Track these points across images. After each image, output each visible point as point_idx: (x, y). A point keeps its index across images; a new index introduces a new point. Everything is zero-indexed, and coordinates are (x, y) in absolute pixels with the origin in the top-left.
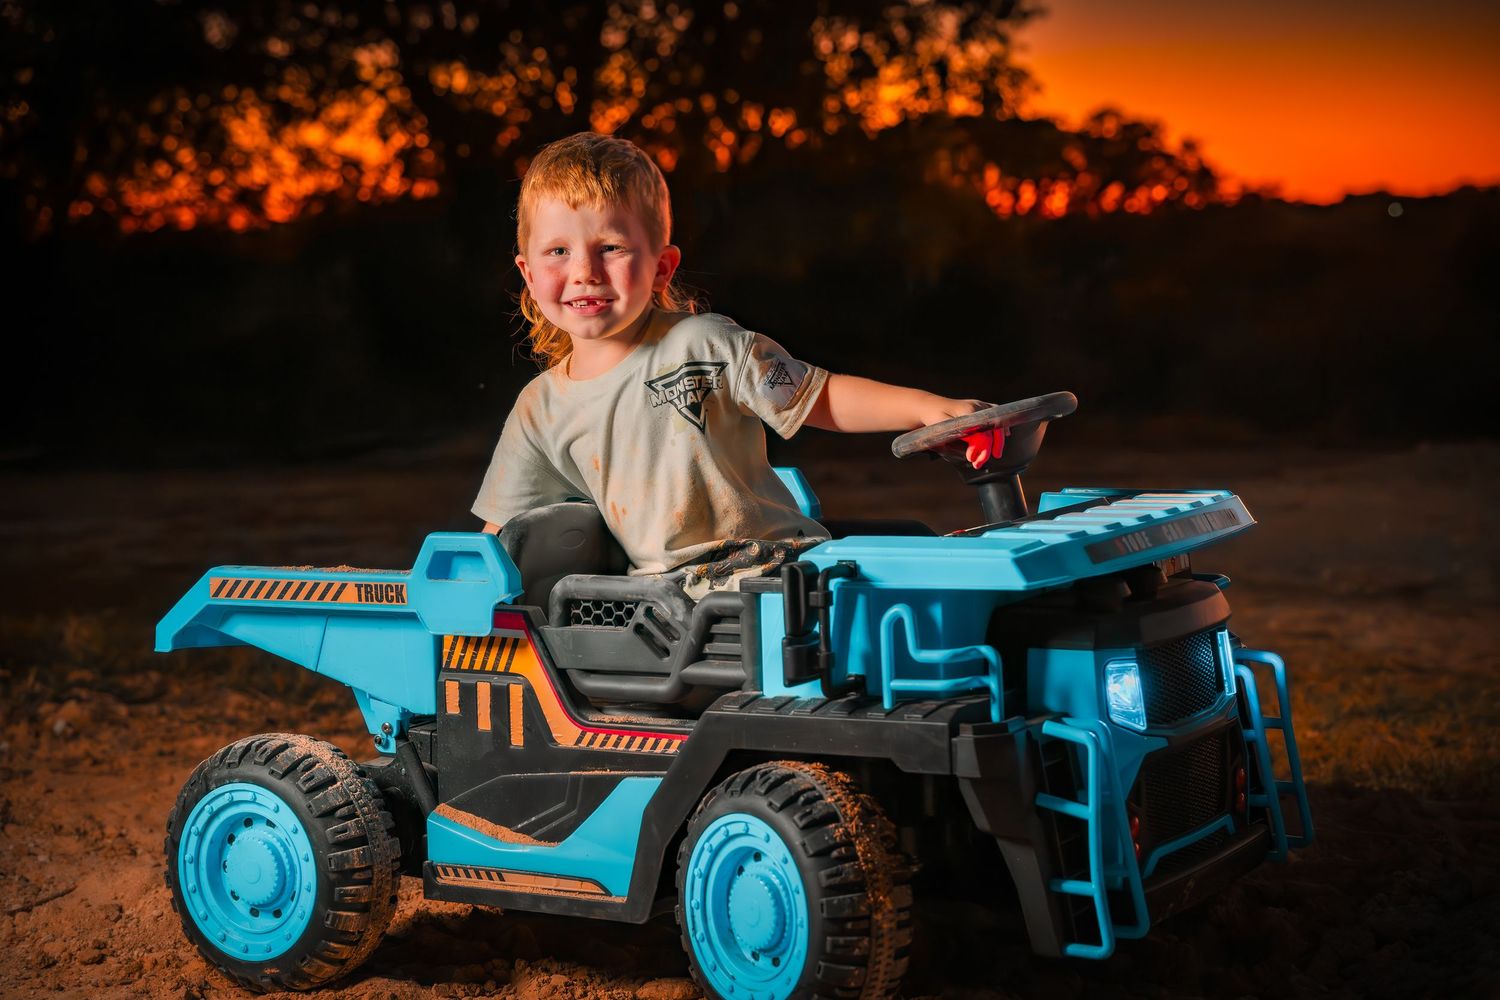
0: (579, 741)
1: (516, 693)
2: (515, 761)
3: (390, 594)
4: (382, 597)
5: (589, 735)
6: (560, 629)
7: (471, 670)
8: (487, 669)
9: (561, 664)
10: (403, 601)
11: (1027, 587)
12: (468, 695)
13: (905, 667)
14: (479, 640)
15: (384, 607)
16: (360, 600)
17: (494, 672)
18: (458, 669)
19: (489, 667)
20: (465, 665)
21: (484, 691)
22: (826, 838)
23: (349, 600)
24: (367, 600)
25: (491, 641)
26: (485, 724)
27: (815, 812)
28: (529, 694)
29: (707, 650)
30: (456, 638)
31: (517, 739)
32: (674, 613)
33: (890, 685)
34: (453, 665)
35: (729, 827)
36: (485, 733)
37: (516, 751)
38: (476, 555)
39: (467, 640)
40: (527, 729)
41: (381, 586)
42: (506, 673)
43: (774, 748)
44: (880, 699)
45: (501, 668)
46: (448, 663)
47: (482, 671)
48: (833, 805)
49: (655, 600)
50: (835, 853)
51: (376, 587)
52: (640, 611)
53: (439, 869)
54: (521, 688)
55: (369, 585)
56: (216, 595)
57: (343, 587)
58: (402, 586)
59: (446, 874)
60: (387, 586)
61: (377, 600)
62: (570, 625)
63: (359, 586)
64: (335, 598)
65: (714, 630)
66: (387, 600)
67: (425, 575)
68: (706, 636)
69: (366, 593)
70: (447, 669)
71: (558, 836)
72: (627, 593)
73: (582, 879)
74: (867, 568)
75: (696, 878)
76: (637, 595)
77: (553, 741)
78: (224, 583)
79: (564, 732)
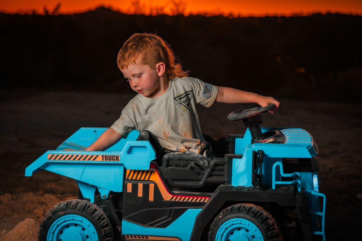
0: (172, 199)
1: (152, 186)
2: (151, 205)
3: (114, 158)
4: (111, 159)
5: (175, 197)
7: (136, 180)
8: (141, 179)
9: (166, 178)
10: (118, 160)
11: (312, 157)
12: (135, 187)
13: (278, 178)
14: (143, 171)
15: (112, 162)
16: (103, 160)
17: (144, 180)
18: (131, 180)
19: (142, 179)
20: (134, 178)
21: (140, 186)
22: (269, 224)
23: (99, 160)
24: (105, 160)
25: (147, 172)
26: (140, 194)
27: (263, 217)
28: (156, 187)
29: (213, 174)
30: (131, 171)
31: (151, 198)
32: (204, 164)
33: (274, 183)
34: (130, 178)
35: (233, 222)
36: (140, 197)
37: (151, 202)
38: (145, 147)
39: (135, 171)
40: (155, 196)
41: (111, 156)
42: (148, 180)
43: (240, 200)
44: (271, 186)
45: (146, 179)
46: (128, 178)
47: (140, 180)
48: (266, 215)
49: (199, 160)
50: (271, 228)
51: (109, 156)
52: (193, 163)
53: (126, 236)
54: (153, 184)
55: (107, 156)
56: (50, 159)
57: (97, 156)
58: (118, 156)
59: (128, 237)
60: (113, 156)
61: (109, 160)
62: (168, 167)
63: (103, 156)
64: (94, 159)
65: (216, 168)
66: (113, 160)
67: (127, 153)
68: (213, 170)
69: (105, 158)
70: (128, 180)
71: (164, 226)
72: (190, 158)
73: (174, 237)
74: (266, 152)
75: (219, 236)
76: (193, 159)
77: (163, 199)
78: (53, 156)
79: (167, 196)
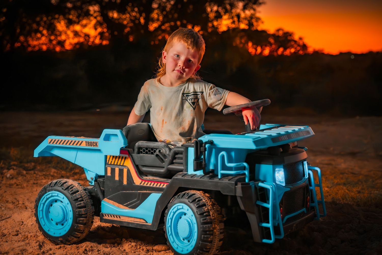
0: (141, 183)
1: (125, 171)
2: (125, 188)
3: (94, 144)
4: (92, 145)
5: (143, 182)
6: (137, 155)
10: (97, 146)
11: (256, 148)
12: (113, 171)
13: (224, 167)
14: (116, 157)
16: (86, 145)
17: (120, 165)
18: (111, 164)
19: (118, 164)
20: (113, 163)
21: (117, 170)
22: (203, 210)
23: (84, 146)
24: (88, 146)
25: (119, 157)
26: (117, 178)
27: (200, 203)
28: (129, 171)
29: (174, 162)
30: (110, 156)
31: (125, 182)
32: (166, 152)
33: (220, 172)
35: (178, 207)
36: (117, 180)
37: (125, 185)
38: (116, 135)
39: (113, 157)
40: (128, 180)
42: (123, 166)
43: (190, 187)
44: (218, 176)
45: (122, 164)
46: (108, 162)
48: (205, 202)
49: (162, 148)
50: (205, 214)
51: (90, 142)
52: (157, 151)
53: (104, 215)
54: (126, 169)
55: (89, 142)
56: (50, 143)
57: (82, 142)
58: (97, 142)
59: (106, 216)
60: (93, 142)
61: (91, 146)
62: (139, 154)
63: (86, 142)
64: (80, 145)
65: (177, 156)
66: (93, 146)
67: (103, 140)
68: (174, 158)
69: (88, 144)
70: (108, 164)
71: (134, 207)
72: (154, 146)
73: (140, 219)
74: (216, 142)
75: (169, 219)
76: (157, 147)
77: (134, 183)
78: (52, 140)
79: (137, 181)
